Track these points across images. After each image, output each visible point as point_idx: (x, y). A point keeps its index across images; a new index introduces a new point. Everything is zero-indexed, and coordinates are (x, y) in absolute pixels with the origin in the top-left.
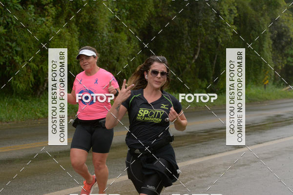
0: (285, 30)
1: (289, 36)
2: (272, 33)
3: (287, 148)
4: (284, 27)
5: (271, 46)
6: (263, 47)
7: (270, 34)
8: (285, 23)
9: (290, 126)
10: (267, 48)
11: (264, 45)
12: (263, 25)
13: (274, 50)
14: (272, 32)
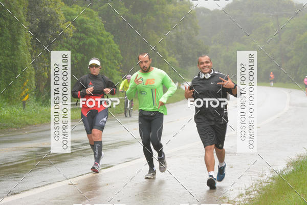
0: (52, 18)
1: (58, 26)
2: (32, 23)
3: (57, 199)
4: (49, 13)
5: (30, 43)
6: (19, 44)
7: (29, 24)
8: (51, 6)
9: (63, 164)
10: (23, 47)
11: (20, 42)
12: (16, 10)
13: (34, 48)
14: (31, 21)
